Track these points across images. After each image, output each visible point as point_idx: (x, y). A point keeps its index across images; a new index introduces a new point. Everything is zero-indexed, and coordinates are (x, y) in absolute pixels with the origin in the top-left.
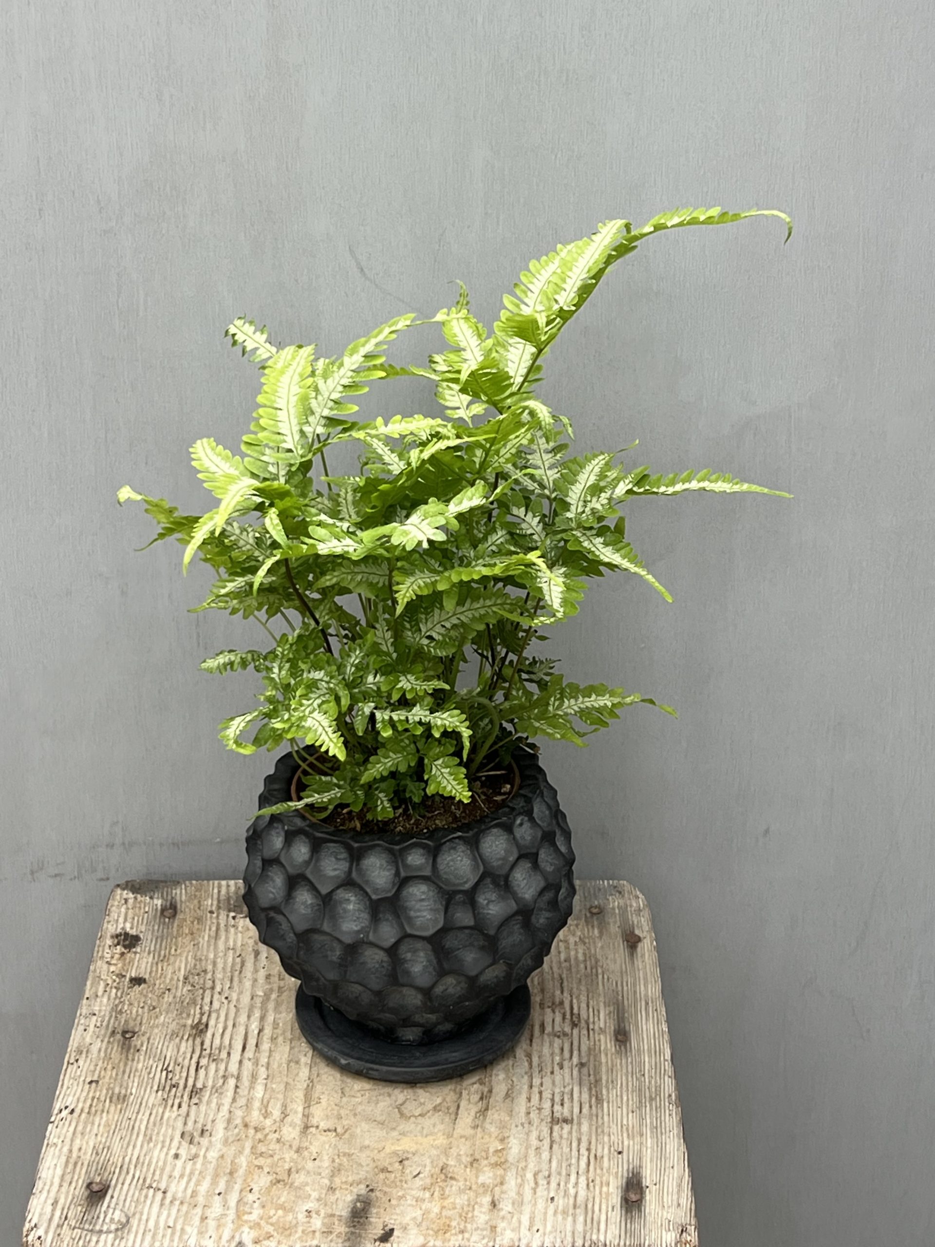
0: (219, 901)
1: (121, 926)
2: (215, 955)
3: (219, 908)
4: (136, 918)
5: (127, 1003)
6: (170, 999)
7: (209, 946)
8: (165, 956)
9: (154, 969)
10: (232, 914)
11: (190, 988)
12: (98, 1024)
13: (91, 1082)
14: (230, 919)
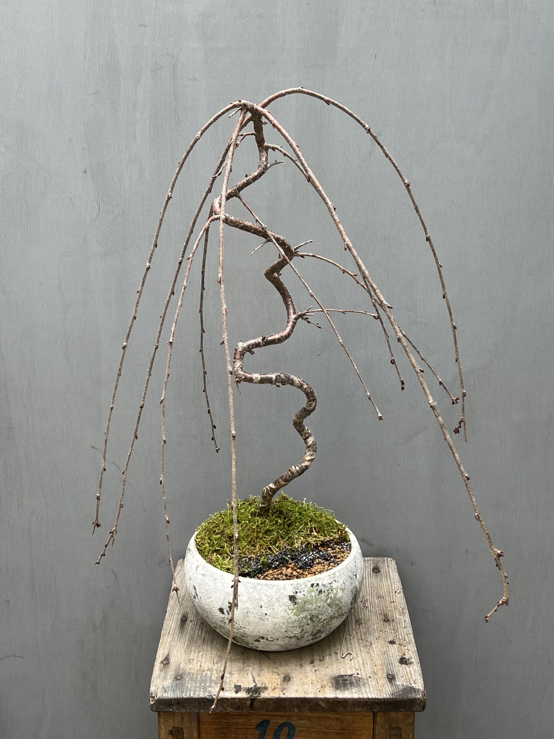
0: (368, 683)
1: (411, 669)
2: (361, 655)
3: (367, 679)
4: (406, 673)
5: (393, 633)
6: (375, 635)
7: (366, 659)
8: (384, 654)
9: (387, 648)
10: (360, 676)
11: (368, 640)
12: (401, 624)
13: (394, 602)
14: (360, 673)
